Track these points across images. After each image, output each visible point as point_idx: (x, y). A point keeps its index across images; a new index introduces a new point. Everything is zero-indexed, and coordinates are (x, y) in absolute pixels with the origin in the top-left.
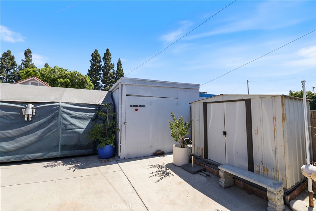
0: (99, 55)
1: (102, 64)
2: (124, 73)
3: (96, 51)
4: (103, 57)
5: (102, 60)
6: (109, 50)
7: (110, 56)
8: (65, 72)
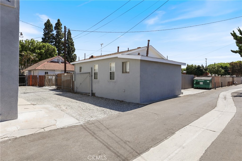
0: (52, 25)
1: (55, 32)
2: (74, 42)
3: (48, 21)
4: (55, 27)
5: (54, 29)
6: (60, 20)
7: (61, 25)
8: (40, 44)
